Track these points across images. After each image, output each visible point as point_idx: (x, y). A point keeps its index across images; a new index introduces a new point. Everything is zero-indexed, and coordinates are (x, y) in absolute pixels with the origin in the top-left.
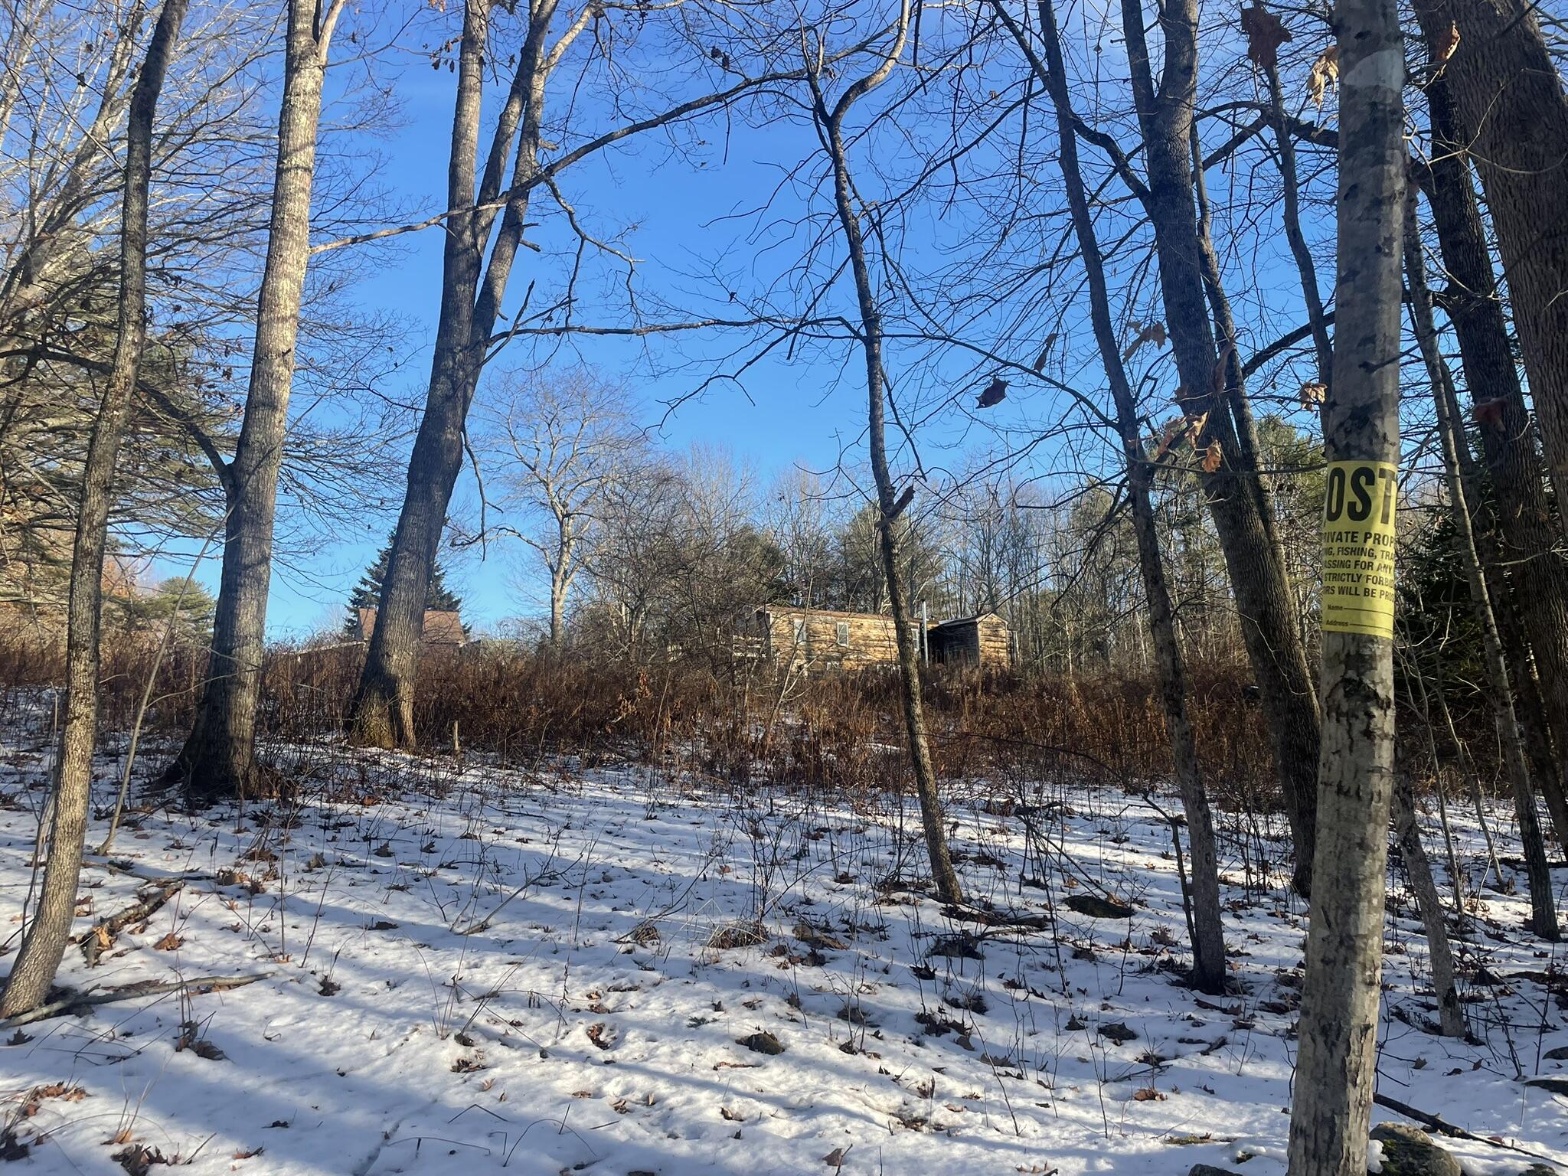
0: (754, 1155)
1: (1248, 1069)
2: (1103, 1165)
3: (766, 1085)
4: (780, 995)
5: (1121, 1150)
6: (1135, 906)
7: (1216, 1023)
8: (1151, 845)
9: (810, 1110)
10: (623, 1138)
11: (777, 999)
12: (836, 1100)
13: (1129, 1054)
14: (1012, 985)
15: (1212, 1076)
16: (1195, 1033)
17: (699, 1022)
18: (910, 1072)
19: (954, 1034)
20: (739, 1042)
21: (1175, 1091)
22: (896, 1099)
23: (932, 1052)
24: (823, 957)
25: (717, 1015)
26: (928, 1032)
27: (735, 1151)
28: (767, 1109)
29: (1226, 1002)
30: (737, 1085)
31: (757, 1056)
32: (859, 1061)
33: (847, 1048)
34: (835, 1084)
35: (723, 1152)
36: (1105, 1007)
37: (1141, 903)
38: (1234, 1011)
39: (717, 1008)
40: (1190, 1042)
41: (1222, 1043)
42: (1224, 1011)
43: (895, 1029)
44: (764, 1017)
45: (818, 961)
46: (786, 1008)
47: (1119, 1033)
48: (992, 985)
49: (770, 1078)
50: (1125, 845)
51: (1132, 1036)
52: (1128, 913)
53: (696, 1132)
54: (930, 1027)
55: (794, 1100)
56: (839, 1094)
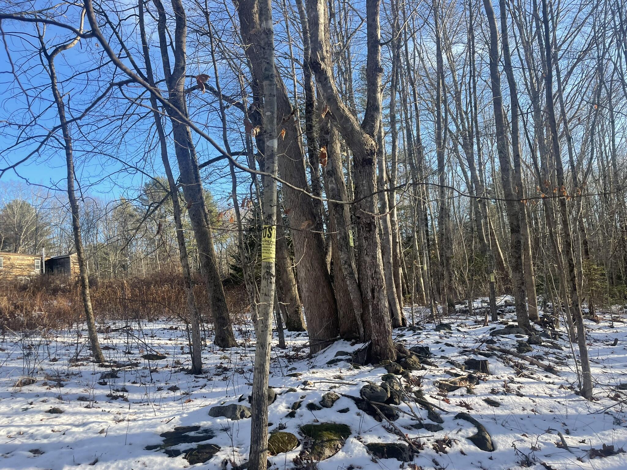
0: (73, 437)
1: (214, 390)
2: (185, 415)
3: (63, 421)
4: (54, 397)
5: (189, 411)
6: (166, 355)
7: (202, 381)
8: (164, 337)
9: (84, 425)
10: (20, 443)
11: (53, 398)
12: (92, 420)
13: (178, 394)
14: (134, 383)
15: (204, 394)
16: (197, 384)
17: (26, 409)
18: (113, 410)
19: (120, 398)
20: (46, 412)
21: (196, 399)
22: (112, 417)
23: (116, 404)
24: (62, 384)
25: (32, 406)
26: (112, 399)
27: (65, 438)
28: (69, 427)
29: (204, 376)
30: (53, 423)
31: (55, 415)
32: (93, 410)
33: (87, 407)
34: (88, 417)
35: (61, 439)
36: (166, 384)
37: (168, 354)
38: (206, 377)
39: (31, 404)
40: (196, 387)
41: (205, 385)
42: (203, 378)
43: (100, 400)
44: (52, 404)
45: (62, 386)
46: (58, 400)
47: (174, 389)
48: (128, 384)
49: (64, 419)
50: (155, 338)
51: (178, 389)
52: (165, 357)
53: (46, 437)
54: (112, 398)
55: (77, 423)
56: (93, 419)
